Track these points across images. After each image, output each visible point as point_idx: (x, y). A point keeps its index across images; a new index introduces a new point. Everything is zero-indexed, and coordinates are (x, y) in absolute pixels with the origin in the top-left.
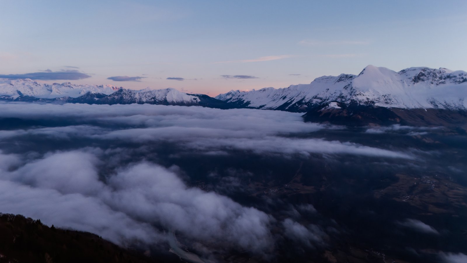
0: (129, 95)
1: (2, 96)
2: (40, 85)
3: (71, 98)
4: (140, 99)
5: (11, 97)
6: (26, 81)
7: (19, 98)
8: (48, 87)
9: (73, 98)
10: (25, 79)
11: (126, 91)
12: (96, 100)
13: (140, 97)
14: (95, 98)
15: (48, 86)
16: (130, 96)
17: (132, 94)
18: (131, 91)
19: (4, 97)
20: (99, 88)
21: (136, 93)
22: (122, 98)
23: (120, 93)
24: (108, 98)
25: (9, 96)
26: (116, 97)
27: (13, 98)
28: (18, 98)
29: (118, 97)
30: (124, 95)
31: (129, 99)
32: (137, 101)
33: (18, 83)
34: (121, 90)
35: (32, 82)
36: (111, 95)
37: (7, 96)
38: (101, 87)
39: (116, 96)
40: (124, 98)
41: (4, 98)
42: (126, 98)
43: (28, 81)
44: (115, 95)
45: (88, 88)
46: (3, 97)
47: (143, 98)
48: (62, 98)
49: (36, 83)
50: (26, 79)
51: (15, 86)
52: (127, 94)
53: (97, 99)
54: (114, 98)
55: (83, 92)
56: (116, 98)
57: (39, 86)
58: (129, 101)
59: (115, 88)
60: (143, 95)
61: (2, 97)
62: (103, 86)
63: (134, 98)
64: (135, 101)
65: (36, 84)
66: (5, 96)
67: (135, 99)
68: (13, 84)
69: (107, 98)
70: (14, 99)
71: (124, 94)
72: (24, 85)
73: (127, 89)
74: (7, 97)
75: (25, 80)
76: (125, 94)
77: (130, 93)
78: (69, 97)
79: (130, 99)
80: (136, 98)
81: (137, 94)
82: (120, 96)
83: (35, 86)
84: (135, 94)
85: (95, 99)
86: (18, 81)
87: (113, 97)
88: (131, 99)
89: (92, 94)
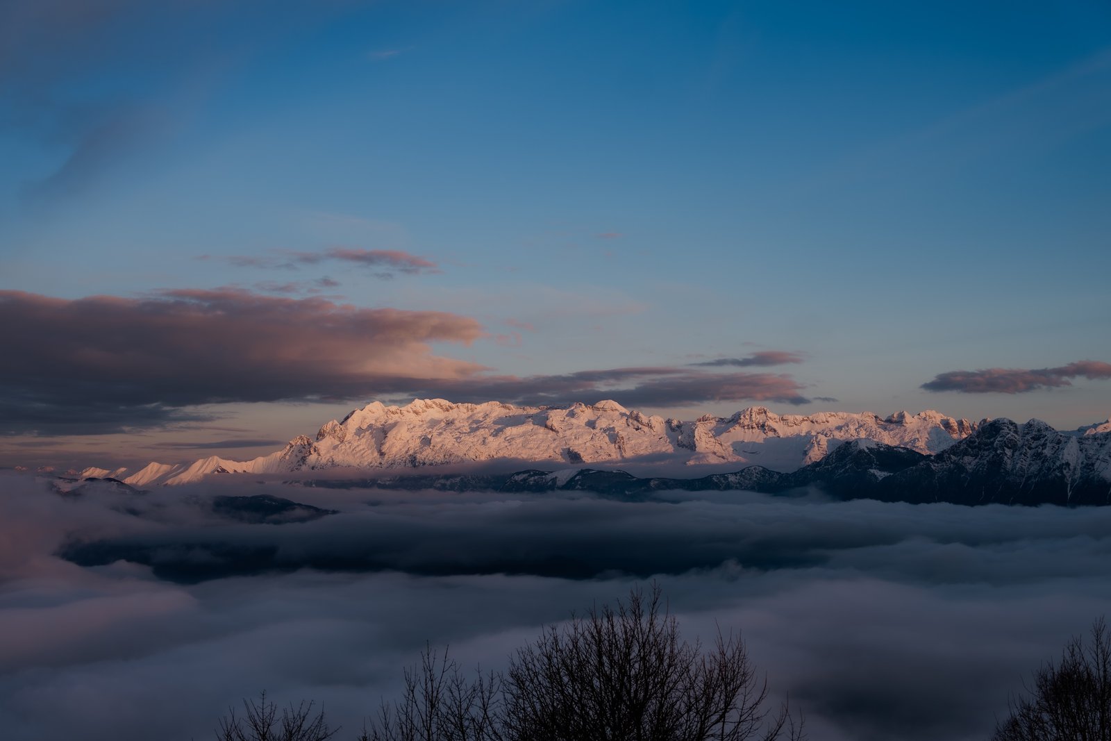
0: (1030, 452)
1: (518, 474)
2: (651, 427)
3: (771, 473)
4: (1089, 466)
5: (549, 477)
6: (600, 413)
7: (577, 478)
8: (682, 433)
9: (778, 473)
10: (598, 405)
11: (1016, 432)
12: (876, 478)
13: (1088, 458)
14: (872, 471)
15: (679, 426)
16: (1038, 456)
17: (1044, 445)
18: (1039, 430)
19: (525, 475)
20: (885, 429)
21: (1069, 438)
22: (997, 463)
23: (986, 444)
24: (934, 466)
25: (543, 473)
26: (969, 462)
27: (554, 480)
28: (572, 479)
29: (977, 465)
30: (1008, 452)
31: (1032, 468)
32: (1073, 481)
33: (573, 421)
34: (992, 429)
35: (623, 415)
36: (946, 455)
37: (535, 474)
38: (895, 422)
39: (967, 459)
40: (1009, 467)
41: (525, 480)
42: (1018, 466)
43: (610, 412)
44: (965, 453)
45: (839, 428)
46: (519, 478)
47: (1103, 464)
48: (735, 474)
49: (637, 418)
50: (600, 404)
51: (561, 435)
52: (1019, 444)
53: (881, 475)
54: (961, 468)
55: (816, 448)
56: (969, 467)
57: (646, 429)
58: (1029, 478)
59: (955, 426)
60: (1102, 445)
61: (516, 478)
62: (902, 416)
63: (1058, 464)
64: (1064, 476)
65: (635, 422)
66: (527, 472)
67: (1060, 468)
68: (556, 425)
69: (929, 466)
70: (560, 483)
71: (1005, 445)
72: (594, 428)
73: (1021, 420)
74: (536, 477)
75: (598, 409)
76: (1014, 447)
77: (1036, 438)
78: (765, 470)
79: (1034, 468)
80: (1068, 464)
81: (1069, 445)
82: (988, 455)
83: (631, 429)
84: (1059, 442)
85: (874, 475)
86: (572, 415)
87: (954, 463)
88: (1040, 470)
89: (861, 452)
